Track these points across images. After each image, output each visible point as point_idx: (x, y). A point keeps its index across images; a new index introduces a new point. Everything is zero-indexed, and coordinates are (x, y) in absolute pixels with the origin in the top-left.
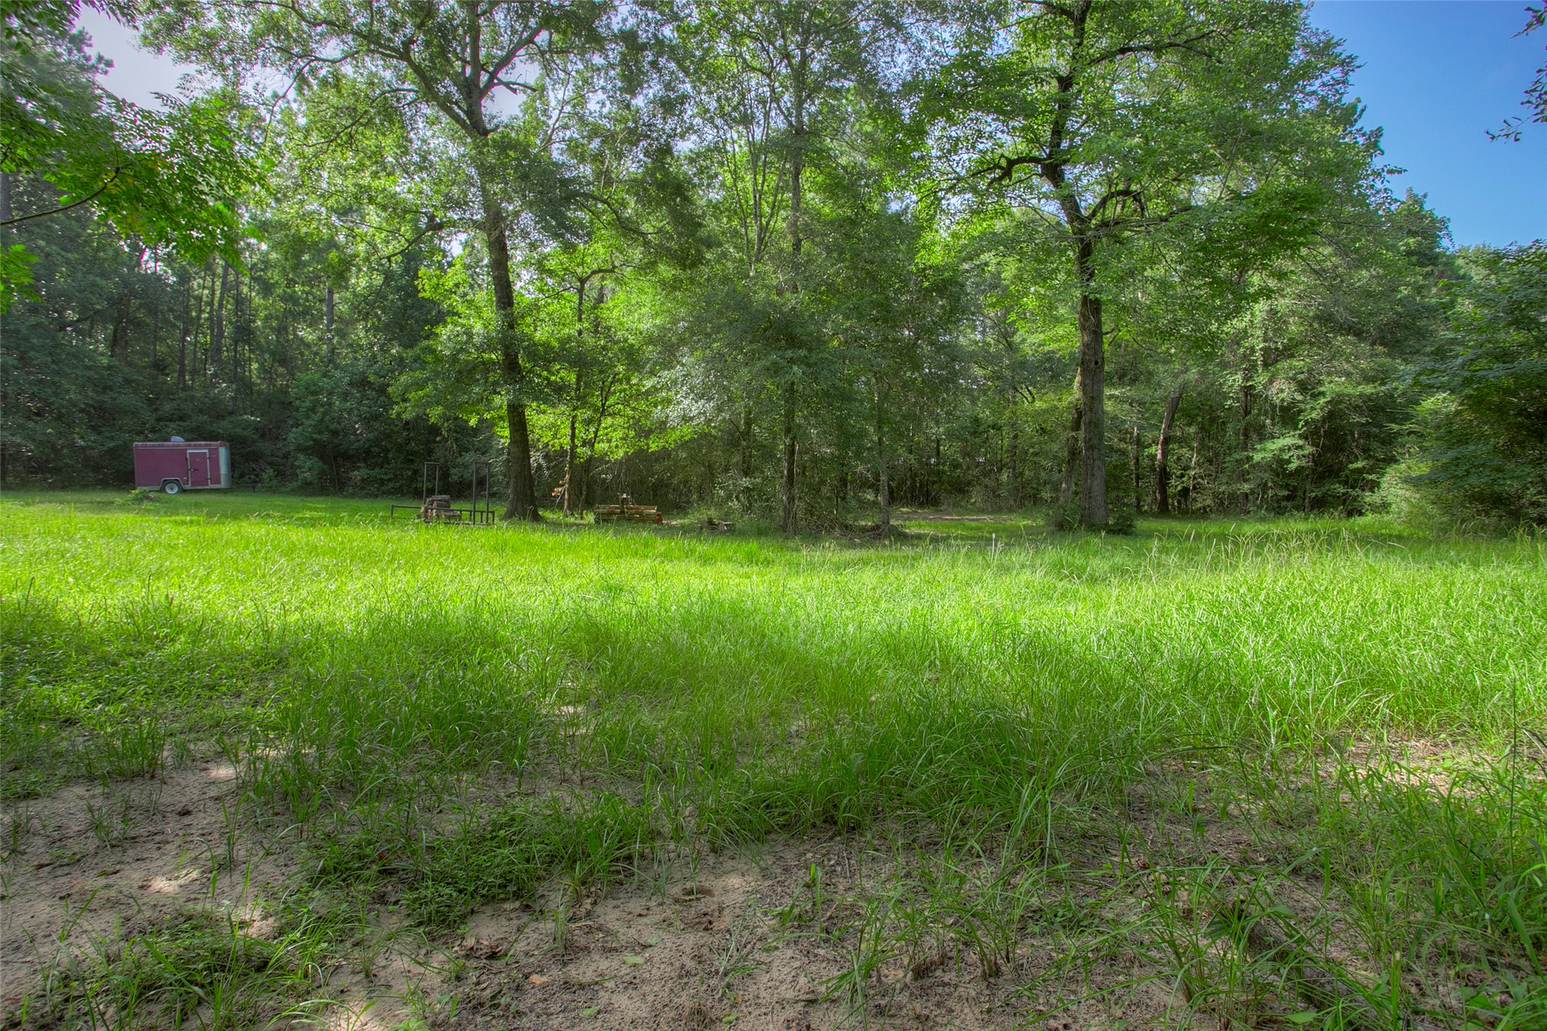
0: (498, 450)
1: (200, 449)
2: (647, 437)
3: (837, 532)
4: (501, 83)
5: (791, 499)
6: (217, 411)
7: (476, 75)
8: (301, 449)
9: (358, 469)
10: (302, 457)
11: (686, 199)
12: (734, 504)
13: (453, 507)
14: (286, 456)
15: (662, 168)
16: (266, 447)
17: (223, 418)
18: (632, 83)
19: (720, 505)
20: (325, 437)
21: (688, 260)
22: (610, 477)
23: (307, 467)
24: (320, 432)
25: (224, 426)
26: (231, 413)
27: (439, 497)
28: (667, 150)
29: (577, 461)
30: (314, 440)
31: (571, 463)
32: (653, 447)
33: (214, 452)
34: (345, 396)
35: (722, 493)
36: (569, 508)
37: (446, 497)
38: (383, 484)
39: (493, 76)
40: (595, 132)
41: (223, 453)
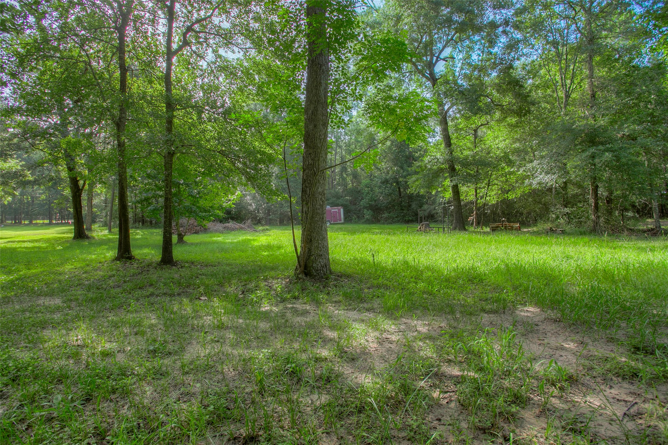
0: (439, 203)
1: (335, 209)
2: (507, 193)
3: (626, 233)
4: (441, 59)
5: (598, 217)
6: (338, 197)
7: (432, 59)
8: (365, 207)
9: (384, 214)
10: (365, 210)
11: (521, 86)
12: (562, 221)
13: (431, 226)
14: (359, 211)
15: (509, 75)
16: (353, 207)
17: (339, 199)
18: (492, 43)
19: (553, 222)
20: (373, 203)
21: (521, 112)
22: (489, 211)
23: (368, 214)
24: (371, 201)
25: (340, 201)
26: (342, 197)
27: (426, 223)
28: (511, 67)
29: (478, 206)
30: (369, 204)
31: (476, 207)
32: (510, 198)
33: (339, 210)
34: (380, 187)
35: (554, 216)
36: (476, 225)
37: (428, 223)
38: (393, 219)
39: (438, 57)
40: (475, 68)
41: (342, 210)
